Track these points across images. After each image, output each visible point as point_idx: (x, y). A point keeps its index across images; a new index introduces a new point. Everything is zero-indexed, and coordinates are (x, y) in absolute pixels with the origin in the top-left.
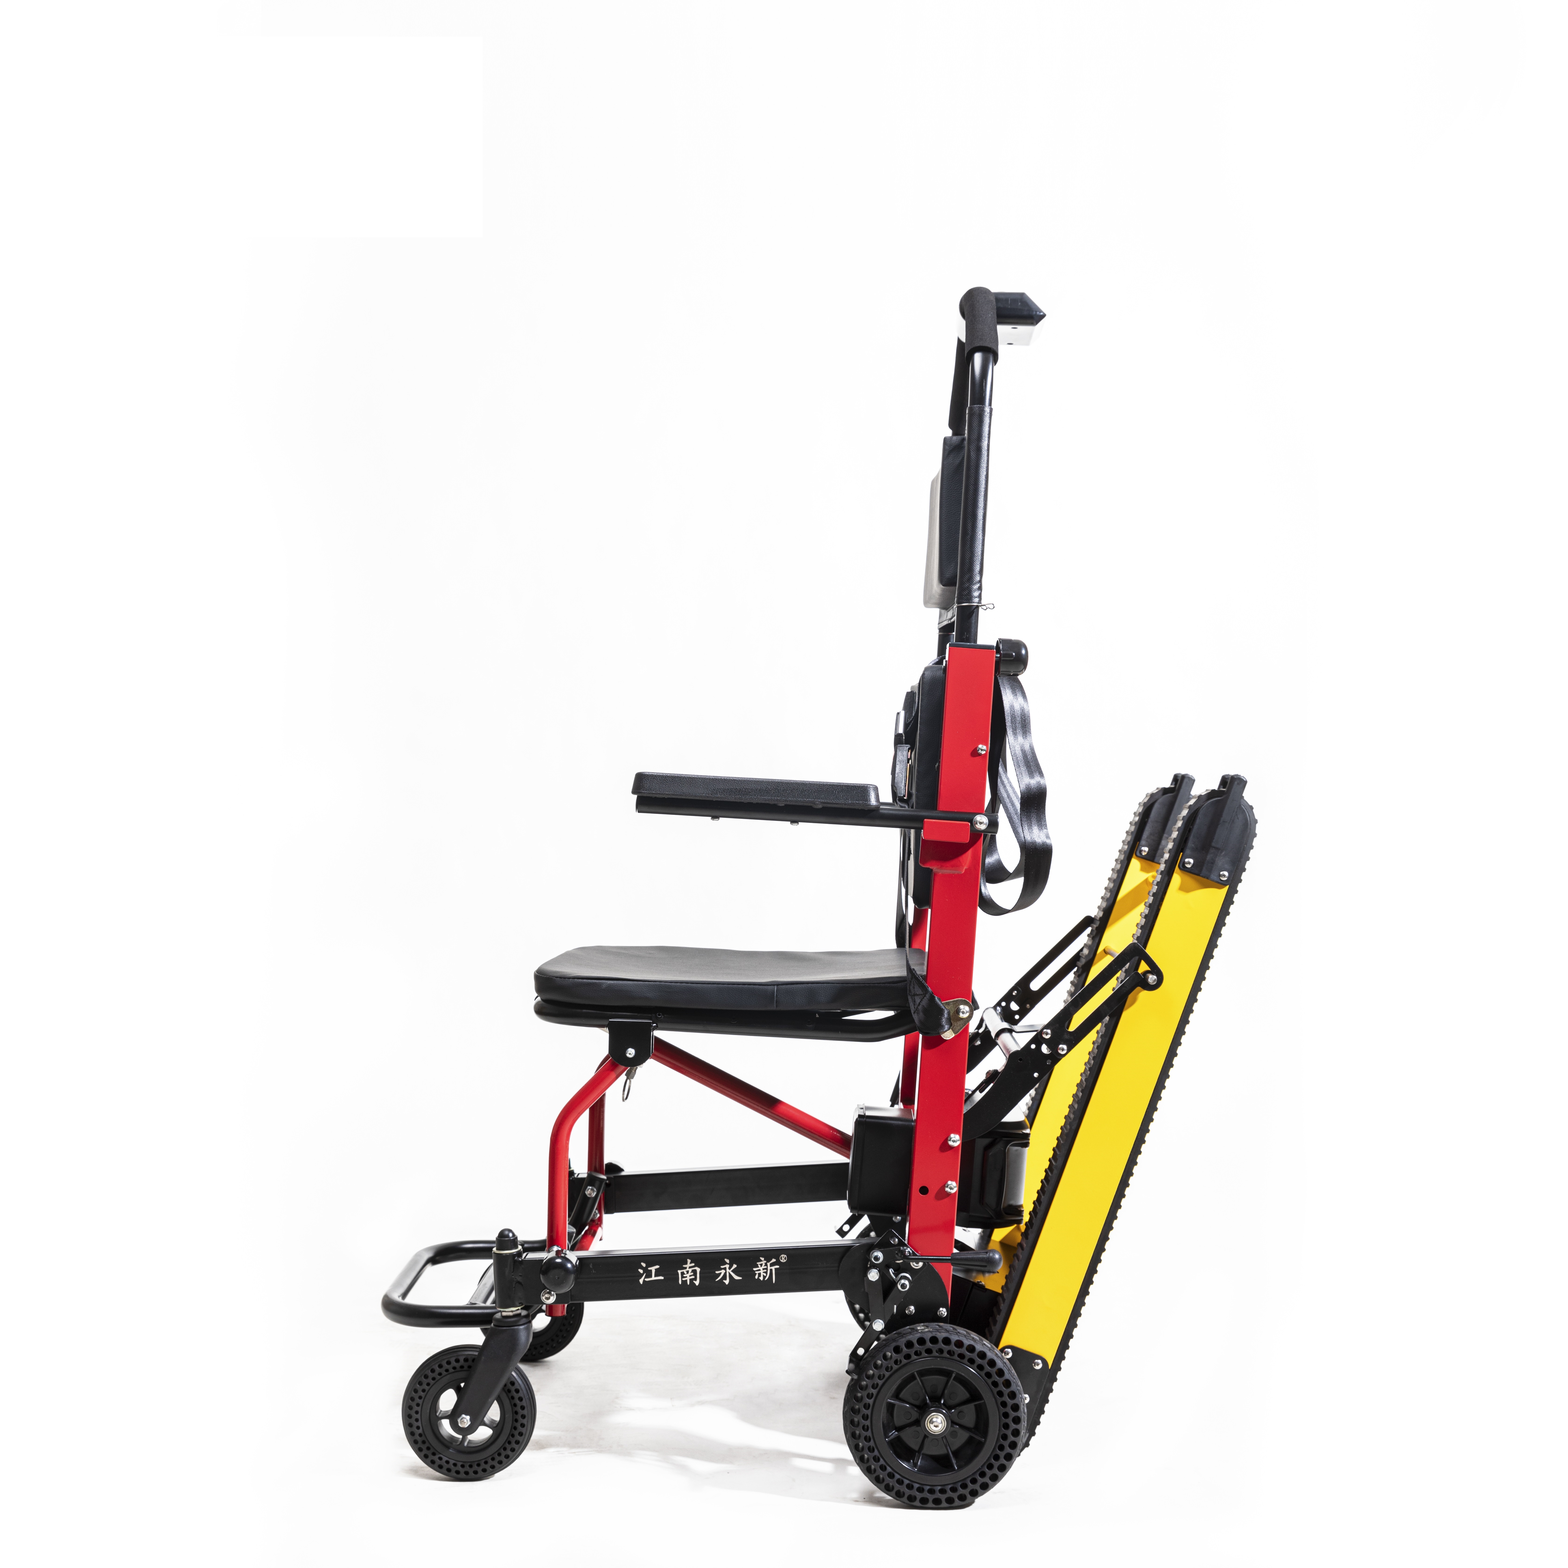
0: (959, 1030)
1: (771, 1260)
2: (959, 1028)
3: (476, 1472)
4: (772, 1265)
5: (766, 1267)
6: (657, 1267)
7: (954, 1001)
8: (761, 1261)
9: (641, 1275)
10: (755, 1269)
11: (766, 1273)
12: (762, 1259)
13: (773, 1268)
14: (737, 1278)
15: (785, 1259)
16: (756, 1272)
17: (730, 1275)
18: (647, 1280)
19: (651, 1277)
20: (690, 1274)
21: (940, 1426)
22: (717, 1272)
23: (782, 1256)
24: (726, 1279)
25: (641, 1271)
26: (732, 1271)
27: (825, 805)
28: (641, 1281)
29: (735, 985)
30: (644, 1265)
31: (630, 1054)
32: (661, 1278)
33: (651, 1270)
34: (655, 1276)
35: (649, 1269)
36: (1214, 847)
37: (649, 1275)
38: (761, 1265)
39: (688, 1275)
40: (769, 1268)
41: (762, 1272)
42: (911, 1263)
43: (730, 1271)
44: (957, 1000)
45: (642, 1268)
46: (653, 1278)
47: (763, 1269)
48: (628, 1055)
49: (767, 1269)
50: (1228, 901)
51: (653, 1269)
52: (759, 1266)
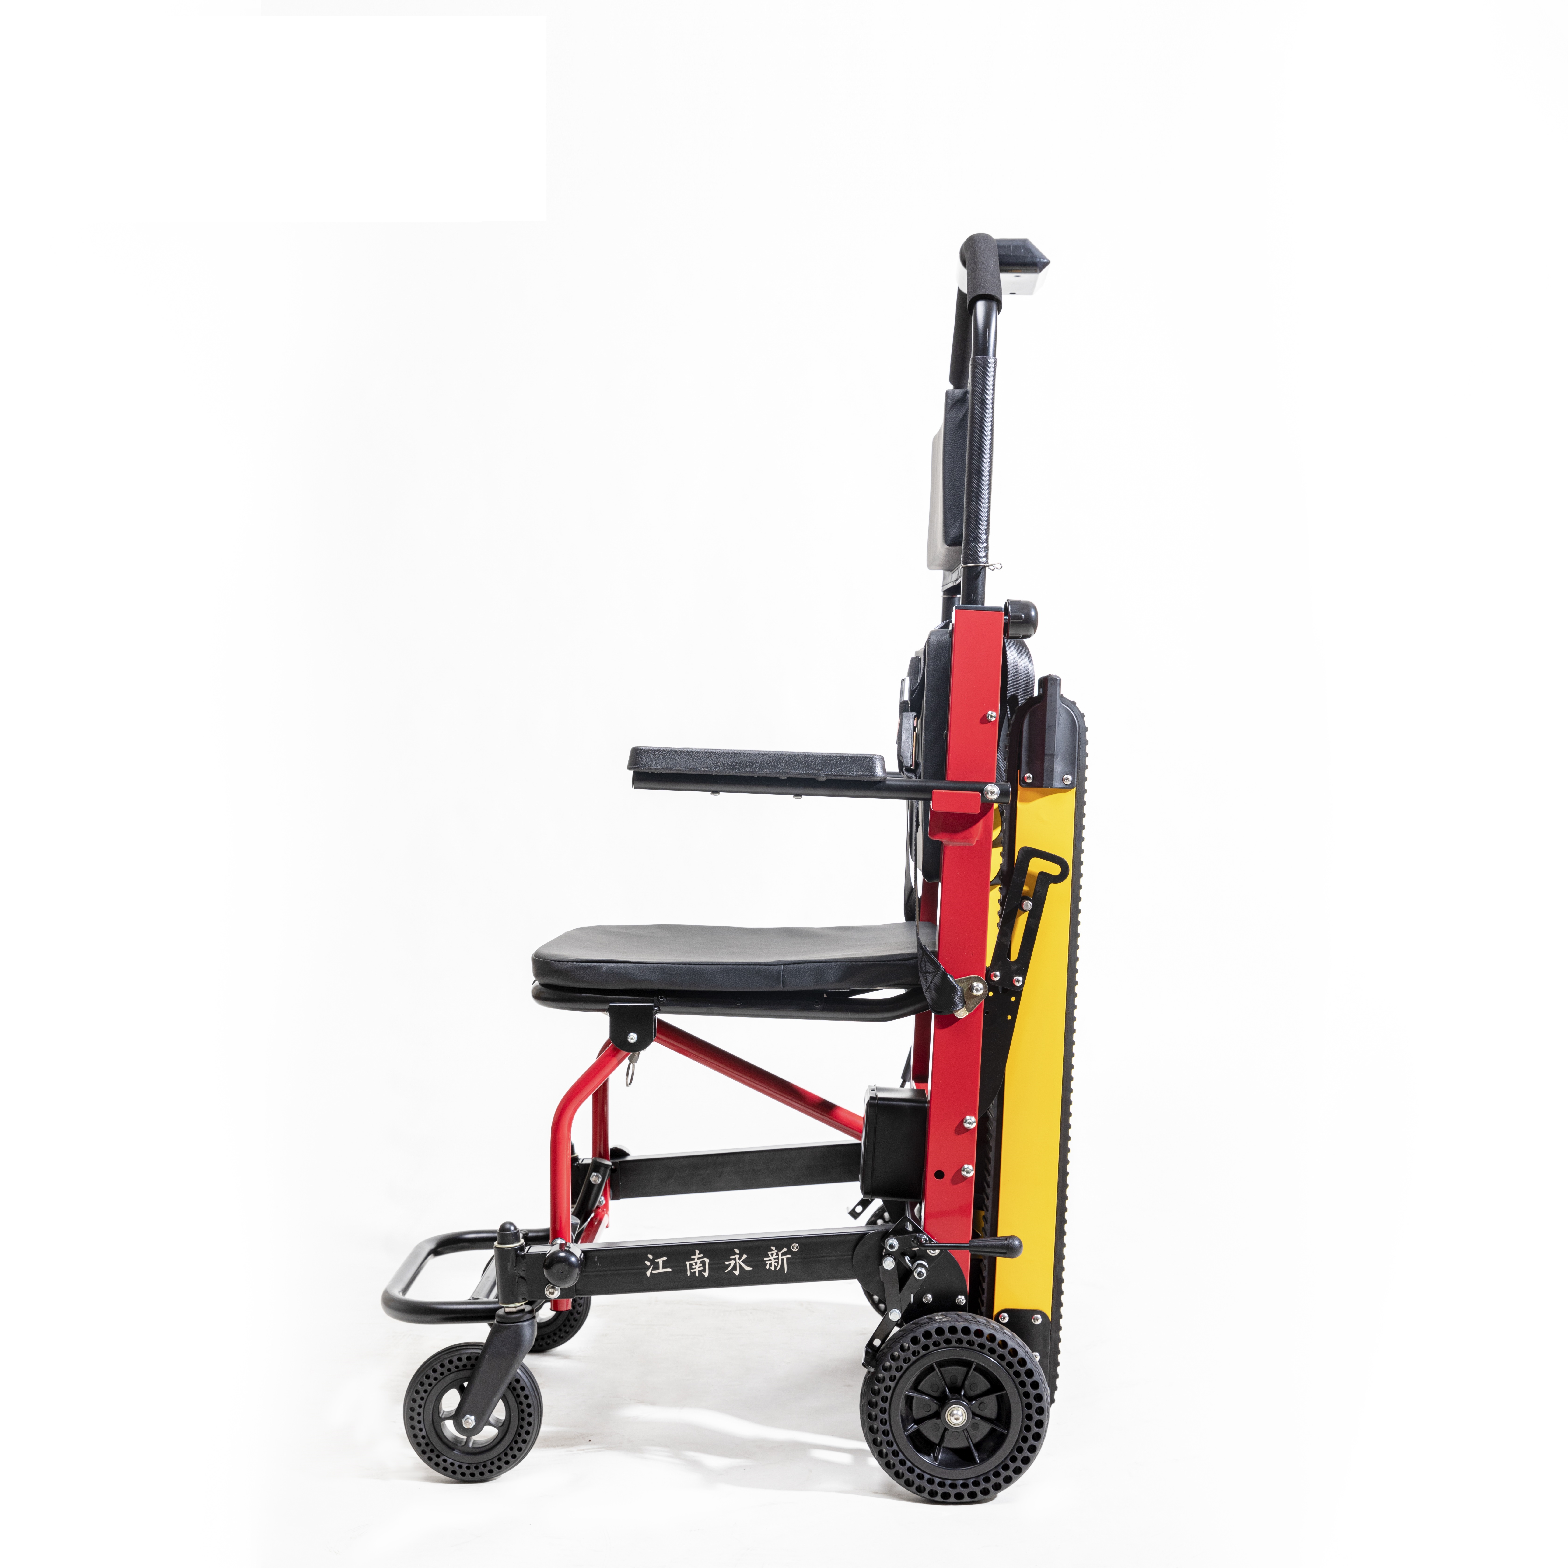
0: (973, 1008)
1: (783, 1249)
2: (973, 1006)
3: (482, 1474)
4: (783, 1254)
5: (777, 1257)
6: (665, 1258)
7: (967, 978)
8: (773, 1250)
9: (648, 1268)
10: (765, 1259)
11: (778, 1262)
12: (773, 1248)
13: (785, 1258)
14: (747, 1268)
15: (797, 1248)
16: (767, 1262)
17: (740, 1266)
18: (653, 1272)
19: (658, 1268)
20: (699, 1265)
21: (961, 1418)
22: (727, 1263)
23: (794, 1245)
24: (736, 1270)
25: (648, 1263)
26: (742, 1262)
27: (829, 777)
28: (648, 1274)
29: (740, 966)
30: (651, 1257)
31: (632, 1039)
32: (669, 1270)
33: (658, 1262)
34: (663, 1268)
35: (656, 1261)
37: (656, 1267)
38: (772, 1255)
39: (696, 1267)
40: (780, 1258)
41: (773, 1261)
42: (928, 1251)
43: (740, 1262)
44: (970, 977)
45: (649, 1260)
46: (661, 1270)
47: (775, 1259)
48: (630, 1040)
49: (778, 1259)
51: (660, 1261)
52: (770, 1255)
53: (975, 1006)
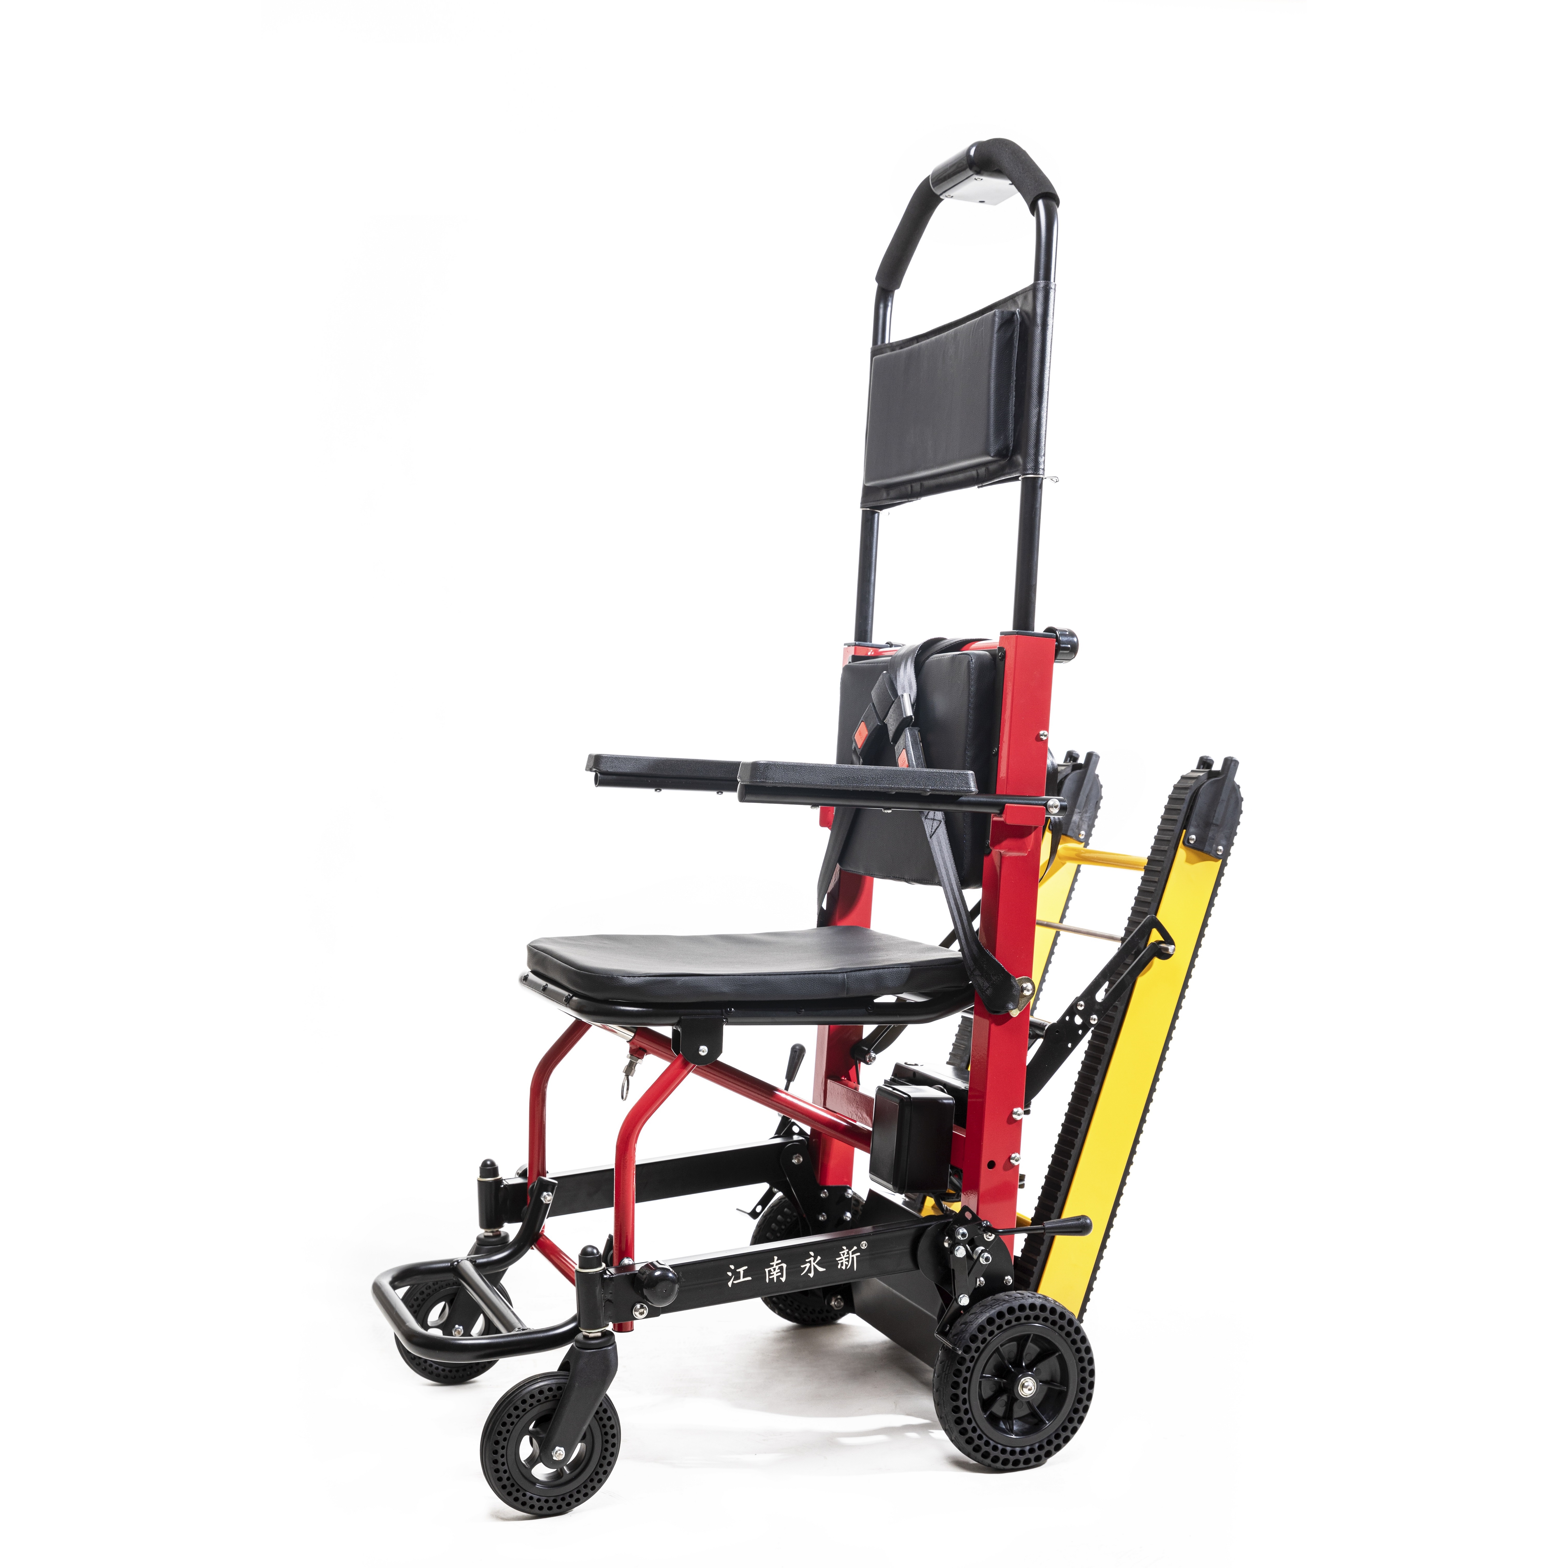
0: (1023, 1007)
1: (853, 1248)
2: (1023, 1005)
3: (559, 1507)
4: (853, 1253)
5: (848, 1256)
6: (746, 1267)
7: (1019, 979)
8: (844, 1250)
9: (730, 1278)
10: (837, 1259)
11: (848, 1261)
12: (844, 1248)
13: (855, 1256)
14: (821, 1269)
15: (866, 1245)
16: (839, 1262)
17: (815, 1268)
18: (735, 1282)
19: (739, 1278)
20: (777, 1271)
21: (1033, 1388)
22: (802, 1266)
23: (863, 1243)
24: (810, 1273)
25: (730, 1274)
26: (816, 1264)
27: (934, 793)
28: (730, 1284)
30: (732, 1267)
31: (703, 1051)
32: (750, 1278)
33: (740, 1272)
34: (743, 1278)
35: (738, 1270)
36: (1214, 824)
37: (737, 1277)
38: (844, 1254)
39: (774, 1273)
40: (851, 1256)
41: (844, 1261)
43: (814, 1264)
44: (1022, 979)
45: (730, 1270)
46: (742, 1280)
47: (846, 1258)
48: (701, 1053)
49: (849, 1257)
50: (1221, 874)
51: (741, 1270)
52: (842, 1255)
53: (1025, 1005)
